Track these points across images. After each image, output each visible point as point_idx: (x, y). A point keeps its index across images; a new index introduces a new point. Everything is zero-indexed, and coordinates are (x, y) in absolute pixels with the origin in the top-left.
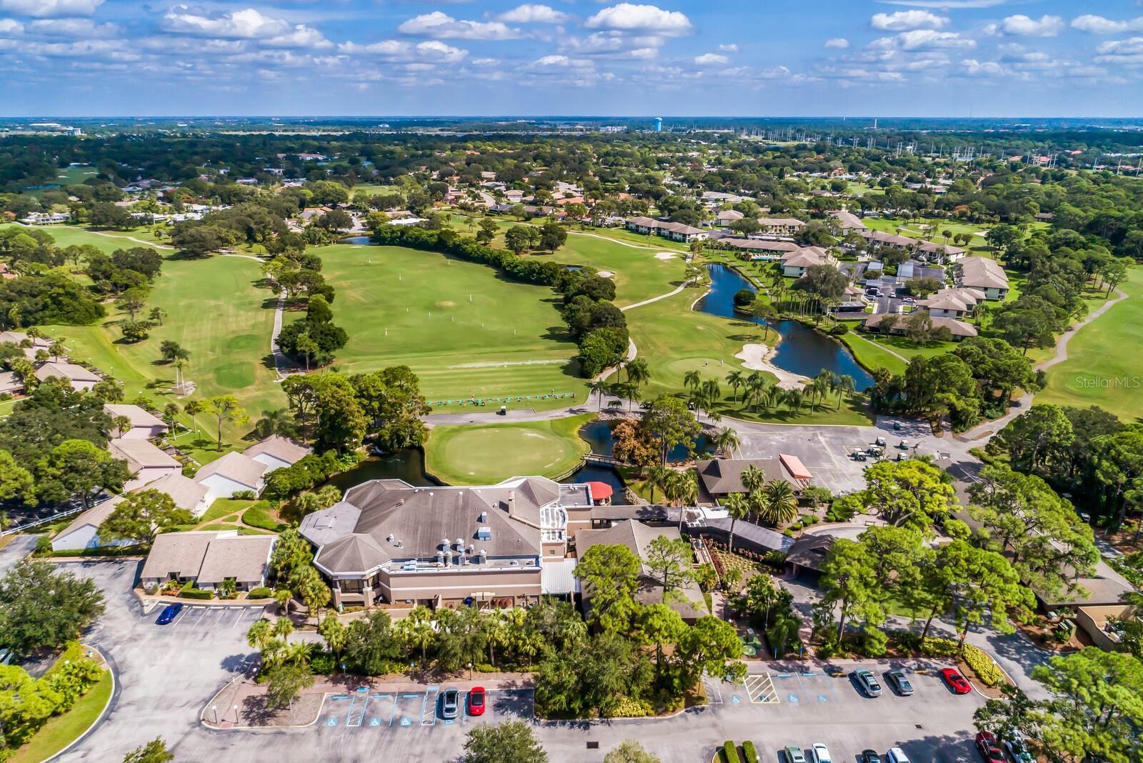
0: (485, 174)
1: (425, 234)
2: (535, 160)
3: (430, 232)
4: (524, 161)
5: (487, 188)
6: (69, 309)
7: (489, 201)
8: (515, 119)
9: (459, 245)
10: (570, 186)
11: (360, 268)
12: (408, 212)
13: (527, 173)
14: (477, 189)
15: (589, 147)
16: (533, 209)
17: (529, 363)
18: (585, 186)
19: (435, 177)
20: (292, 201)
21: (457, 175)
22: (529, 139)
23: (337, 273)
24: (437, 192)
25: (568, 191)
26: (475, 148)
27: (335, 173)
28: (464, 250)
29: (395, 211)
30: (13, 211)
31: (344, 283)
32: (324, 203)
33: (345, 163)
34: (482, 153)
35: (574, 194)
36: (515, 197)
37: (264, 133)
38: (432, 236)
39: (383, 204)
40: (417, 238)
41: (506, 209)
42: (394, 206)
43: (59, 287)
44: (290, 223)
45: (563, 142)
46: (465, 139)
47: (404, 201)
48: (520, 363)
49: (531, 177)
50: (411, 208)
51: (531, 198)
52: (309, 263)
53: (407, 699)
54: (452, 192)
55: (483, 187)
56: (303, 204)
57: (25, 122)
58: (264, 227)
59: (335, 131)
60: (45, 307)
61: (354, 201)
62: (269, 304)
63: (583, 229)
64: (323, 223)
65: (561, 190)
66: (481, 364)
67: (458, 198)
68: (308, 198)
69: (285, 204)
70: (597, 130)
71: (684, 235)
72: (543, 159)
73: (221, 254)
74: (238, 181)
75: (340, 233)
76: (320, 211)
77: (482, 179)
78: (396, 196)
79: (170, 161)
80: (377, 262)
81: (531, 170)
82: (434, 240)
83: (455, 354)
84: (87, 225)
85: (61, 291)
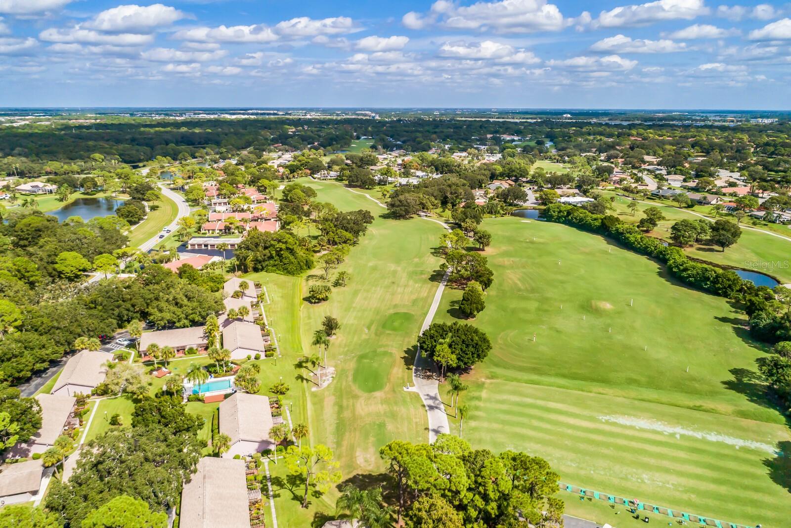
0: (647, 158)
1: (589, 217)
2: (693, 147)
3: (594, 216)
4: (683, 147)
5: (648, 170)
6: (286, 261)
7: (651, 185)
8: (671, 111)
9: (622, 233)
10: (732, 174)
11: (525, 245)
12: (577, 191)
13: (686, 159)
14: (640, 171)
15: (745, 138)
16: (697, 196)
17: (713, 437)
18: (750, 175)
19: (602, 158)
20: (484, 175)
21: (622, 158)
22: (687, 127)
23: (504, 248)
24: (603, 173)
25: (732, 180)
26: (638, 135)
27: (523, 151)
28: (627, 238)
29: (565, 189)
30: (310, 170)
31: (507, 261)
32: (509, 176)
33: (533, 144)
34: (643, 139)
35: (738, 182)
36: (676, 182)
37: (483, 120)
38: (595, 219)
39: (556, 182)
40: (581, 220)
41: (668, 194)
42: (565, 184)
43: (283, 243)
44: (478, 193)
45: (718, 132)
46: (631, 127)
47: (574, 180)
48: (699, 435)
49: (690, 163)
50: (579, 187)
51: (692, 184)
52: (480, 238)
54: (617, 175)
55: (645, 169)
56: (493, 177)
57: (354, 111)
58: (456, 197)
59: (531, 118)
60: (271, 257)
61: (533, 177)
62: (437, 277)
63: (754, 224)
64: (504, 196)
65: (723, 177)
66: (642, 423)
67: (622, 180)
68: (498, 172)
69: (479, 177)
70: (748, 121)
72: (701, 146)
73: (420, 216)
74: (455, 154)
75: (516, 205)
76: (504, 185)
77: (644, 162)
78: (567, 175)
79: (417, 137)
80: (541, 240)
81: (689, 156)
82: (597, 223)
83: (610, 392)
84: (347, 182)
85: (284, 246)
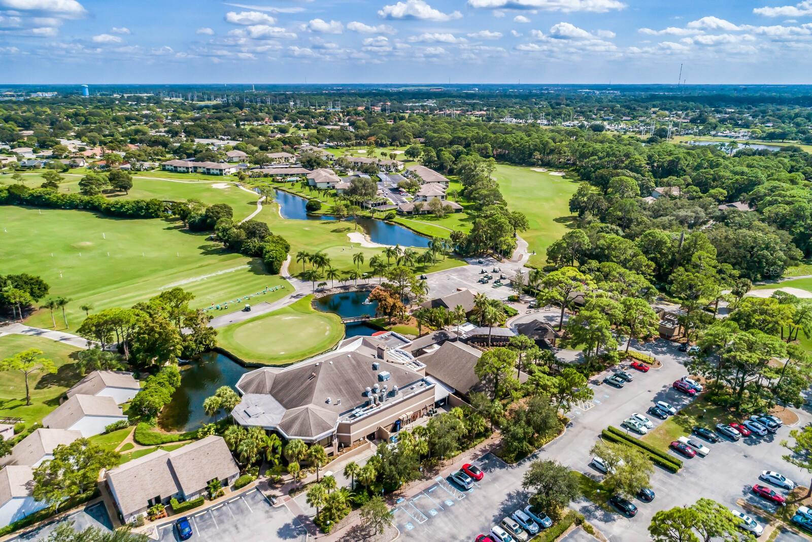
9: (39, 197)
10: (72, 142)
17: (220, 273)
25: (77, 146)
35: (84, 147)
41: (36, 163)
48: (214, 275)
53: (432, 492)
65: (68, 144)
66: (184, 282)
70: (28, 95)
71: (221, 170)
